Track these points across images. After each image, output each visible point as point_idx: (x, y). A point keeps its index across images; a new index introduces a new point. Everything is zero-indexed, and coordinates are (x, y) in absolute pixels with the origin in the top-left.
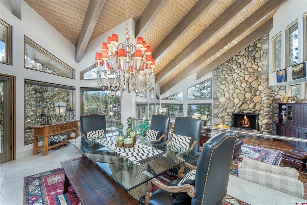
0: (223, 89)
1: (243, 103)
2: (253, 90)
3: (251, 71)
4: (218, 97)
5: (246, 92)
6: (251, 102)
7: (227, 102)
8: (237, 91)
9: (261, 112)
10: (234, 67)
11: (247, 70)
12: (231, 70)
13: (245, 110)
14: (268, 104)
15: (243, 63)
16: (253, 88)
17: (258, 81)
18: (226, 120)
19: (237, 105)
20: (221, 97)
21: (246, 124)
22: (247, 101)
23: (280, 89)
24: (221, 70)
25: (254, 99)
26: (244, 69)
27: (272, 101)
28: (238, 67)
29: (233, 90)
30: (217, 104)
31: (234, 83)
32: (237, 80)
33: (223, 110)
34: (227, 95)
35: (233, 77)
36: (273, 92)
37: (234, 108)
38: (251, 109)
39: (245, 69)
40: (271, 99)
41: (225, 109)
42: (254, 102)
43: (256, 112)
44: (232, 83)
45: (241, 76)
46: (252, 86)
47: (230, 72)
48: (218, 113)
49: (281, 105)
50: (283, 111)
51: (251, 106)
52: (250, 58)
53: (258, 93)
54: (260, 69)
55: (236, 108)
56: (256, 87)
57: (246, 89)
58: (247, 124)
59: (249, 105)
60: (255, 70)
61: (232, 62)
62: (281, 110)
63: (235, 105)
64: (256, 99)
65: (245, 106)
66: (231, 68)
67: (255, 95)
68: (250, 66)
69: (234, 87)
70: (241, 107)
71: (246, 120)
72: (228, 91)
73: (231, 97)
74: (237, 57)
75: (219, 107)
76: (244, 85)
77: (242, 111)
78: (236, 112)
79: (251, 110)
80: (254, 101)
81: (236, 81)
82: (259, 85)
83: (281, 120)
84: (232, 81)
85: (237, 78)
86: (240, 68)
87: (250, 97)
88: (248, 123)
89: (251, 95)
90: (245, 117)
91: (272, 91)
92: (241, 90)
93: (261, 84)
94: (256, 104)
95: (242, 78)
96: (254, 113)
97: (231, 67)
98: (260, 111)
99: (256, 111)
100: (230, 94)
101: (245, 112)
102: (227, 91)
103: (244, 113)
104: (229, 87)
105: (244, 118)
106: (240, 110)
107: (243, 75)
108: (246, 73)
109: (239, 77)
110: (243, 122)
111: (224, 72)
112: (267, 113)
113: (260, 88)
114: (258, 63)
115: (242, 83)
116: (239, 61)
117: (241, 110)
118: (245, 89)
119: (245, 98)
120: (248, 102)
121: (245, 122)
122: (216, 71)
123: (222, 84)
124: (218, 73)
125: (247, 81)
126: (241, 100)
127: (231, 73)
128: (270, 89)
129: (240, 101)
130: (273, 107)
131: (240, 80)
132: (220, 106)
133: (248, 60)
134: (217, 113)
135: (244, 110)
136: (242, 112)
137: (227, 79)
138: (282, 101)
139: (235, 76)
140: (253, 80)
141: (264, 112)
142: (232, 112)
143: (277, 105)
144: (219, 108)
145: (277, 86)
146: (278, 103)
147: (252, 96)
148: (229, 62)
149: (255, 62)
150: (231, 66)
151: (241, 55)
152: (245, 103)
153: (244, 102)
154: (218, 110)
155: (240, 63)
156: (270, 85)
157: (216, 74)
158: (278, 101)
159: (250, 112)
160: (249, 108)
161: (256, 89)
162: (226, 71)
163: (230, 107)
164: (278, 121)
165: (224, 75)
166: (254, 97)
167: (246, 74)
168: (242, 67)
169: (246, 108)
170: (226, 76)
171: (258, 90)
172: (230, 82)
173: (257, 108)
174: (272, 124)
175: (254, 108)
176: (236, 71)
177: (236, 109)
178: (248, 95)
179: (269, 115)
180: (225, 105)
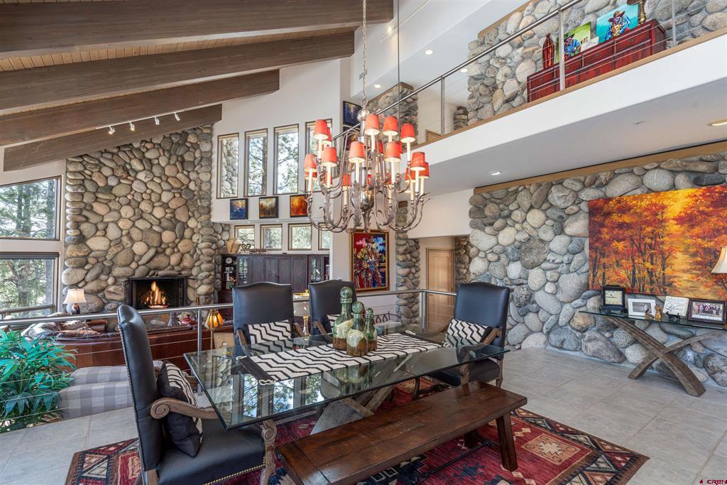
0: (102, 213)
1: (157, 253)
2: (178, 226)
3: (175, 185)
4: (85, 234)
5: (164, 229)
6: (174, 252)
7: (114, 250)
8: (140, 224)
9: (194, 271)
10: (136, 165)
11: (167, 181)
12: (127, 171)
13: (161, 270)
14: (208, 256)
15: (159, 164)
16: (179, 221)
17: (189, 210)
18: (108, 296)
19: (141, 257)
20: (94, 235)
22: (165, 250)
23: (223, 230)
24: (97, 162)
25: (179, 245)
26: (160, 178)
27: (214, 250)
28: (144, 169)
29: (129, 219)
30: (80, 254)
31: (133, 203)
32: (143, 199)
33: (102, 272)
34: (113, 232)
35: (132, 189)
36: (215, 234)
37: (134, 265)
38: (173, 266)
39: (164, 178)
40: (214, 246)
41: (107, 269)
42: (179, 251)
43: (183, 272)
44: (129, 204)
45: (152, 191)
46: (177, 217)
47: (125, 175)
48: (84, 279)
49: (224, 257)
50: (228, 269)
51: (174, 259)
52: (174, 159)
53: (187, 233)
54: (192, 186)
55: (138, 266)
56: (185, 221)
57: (165, 223)
58: (159, 302)
59: (169, 257)
60: (183, 185)
61: (131, 151)
62: (224, 265)
63: (136, 258)
64: (182, 246)
65: (160, 260)
66: (128, 167)
67: (182, 238)
68: (174, 175)
69: (134, 214)
70: (152, 262)
71: (157, 293)
72: (116, 223)
73: (125, 239)
74: (143, 145)
75: (87, 263)
76: (159, 213)
77: (151, 273)
78: (137, 275)
79: (173, 269)
80: (181, 250)
81: (139, 200)
82: (190, 217)
83: (224, 282)
84: (129, 197)
85: (142, 194)
86: (151, 171)
87: (172, 239)
88: (163, 301)
89: (174, 237)
90: (154, 287)
91: (215, 232)
92: (151, 223)
93: (194, 216)
94: (183, 255)
95: (154, 198)
96: (180, 274)
97: (126, 163)
98: (191, 269)
99: (183, 269)
100: (122, 230)
101: (160, 273)
102: (112, 222)
103: (157, 275)
104: (120, 213)
106: (147, 270)
107: (159, 191)
108: (165, 186)
109: (148, 191)
110: (149, 301)
111: (107, 172)
112: (208, 273)
113: (192, 223)
114: (189, 172)
115: (154, 207)
116: (148, 155)
117: (150, 270)
118: (160, 223)
119: (161, 242)
120: (168, 251)
121: (156, 300)
122: (81, 160)
123: (98, 200)
124: (85, 169)
125: (165, 206)
126: (150, 245)
127: (126, 179)
128: (212, 227)
129: (149, 247)
130: (215, 262)
131: (150, 199)
132: (91, 260)
133: (169, 159)
134: (81, 279)
135: (157, 269)
136: (154, 274)
137: (115, 191)
138: (229, 250)
139: (136, 186)
140: (179, 205)
141: (201, 271)
142: (128, 275)
143: (219, 258)
144: (87, 267)
145: (221, 224)
146: (222, 255)
147: (176, 238)
148: (121, 149)
149: (183, 169)
150: (128, 161)
151: (154, 144)
152: (161, 253)
153: (160, 250)
154: (84, 272)
155: (150, 160)
156: (213, 220)
157: (80, 168)
158: (221, 251)
159: (172, 272)
160: (169, 264)
161: (185, 226)
162: (113, 169)
163: (123, 263)
164: (220, 287)
165: (107, 178)
166: (179, 242)
167: (165, 190)
168: (156, 170)
169: (163, 265)
170: (112, 182)
171: (188, 227)
172: (123, 200)
173: (186, 263)
174: (213, 293)
175: (179, 264)
176: (141, 176)
177: (137, 268)
178: (168, 236)
179: (211, 277)
180: (106, 259)
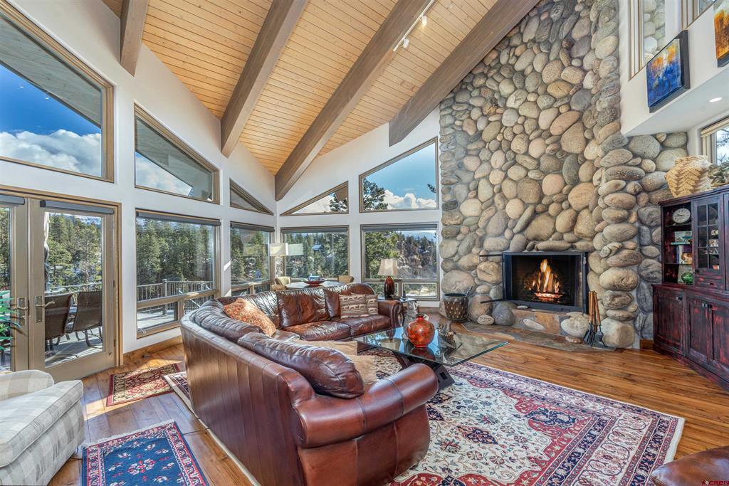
0: (473, 170)
1: (535, 214)
2: (567, 162)
3: (558, 94)
4: (458, 198)
5: (545, 173)
6: (563, 209)
7: (486, 215)
8: (515, 173)
9: (597, 243)
10: (506, 88)
11: (546, 93)
12: (494, 103)
13: (542, 240)
14: (618, 208)
15: (533, 70)
16: (568, 154)
17: (585, 129)
18: (481, 276)
19: (516, 221)
20: (466, 198)
21: (547, 292)
22: (548, 206)
23: (664, 146)
24: (465, 107)
25: (570, 196)
26: (535, 92)
27: (636, 194)
28: (516, 89)
29: (501, 169)
30: (452, 223)
31: (504, 145)
32: (515, 135)
33: (474, 245)
34: (485, 192)
35: (502, 126)
36: (638, 160)
37: (507, 234)
38: (562, 234)
39: (540, 90)
40: (631, 187)
41: (477, 240)
42: (570, 206)
43: (578, 244)
44: (499, 148)
45: (526, 118)
46: (564, 148)
47: (492, 110)
48: (457, 253)
49: (669, 208)
50: (680, 235)
51: (562, 221)
52: (555, 47)
53: (584, 172)
54: (588, 82)
55: (514, 234)
56: (577, 151)
57: (546, 163)
58: (550, 290)
59: (554, 218)
60: (572, 85)
61: (498, 72)
62: (669, 229)
63: (510, 224)
64: (578, 197)
65: (541, 225)
66: (496, 96)
67: (576, 182)
68: (556, 77)
69: (506, 160)
70: (529, 228)
71: (548, 275)
72: (487, 177)
73: (497, 198)
74: (511, 54)
75: (459, 233)
76: (536, 149)
77: (531, 244)
78: (513, 248)
79: (561, 239)
80: (572, 205)
81: (509, 138)
82: (587, 141)
83: (671, 269)
84: (499, 138)
85: (512, 127)
86: (524, 88)
87: (556, 190)
88: (556, 287)
89: (560, 183)
90: (544, 266)
91: (635, 156)
92: (526, 168)
93: (593, 137)
94: (578, 213)
95: (529, 126)
96: (573, 247)
97: (494, 91)
98: (592, 238)
99: (579, 239)
100: (493, 186)
101: (541, 245)
102: (483, 177)
103: (538, 250)
104: (490, 164)
105: (538, 268)
106: (524, 241)
107: (533, 114)
108: (543, 102)
109: (520, 121)
110: (536, 286)
111: (475, 114)
112: (617, 245)
113: (592, 152)
114: (581, 59)
115: (529, 142)
116: (519, 67)
117: (528, 240)
118: (539, 164)
119: (541, 196)
120: (553, 209)
121: (545, 285)
122: (450, 111)
123: (470, 153)
124: (456, 120)
125: (545, 134)
126: (526, 202)
127: (495, 113)
128: (626, 147)
129: (525, 205)
130: (639, 220)
131: (524, 132)
132: (464, 229)
133: (548, 54)
134: (453, 253)
135: (537, 239)
136: (533, 247)
137: (485, 136)
138: (673, 190)
139: (508, 119)
140: (567, 126)
141: (606, 242)
142: (499, 248)
143: (655, 212)
144: (459, 237)
145: (654, 136)
146: (661, 204)
147: (565, 184)
148: (488, 75)
149: (571, 58)
150: (496, 88)
151: (526, 44)
152: (542, 212)
153: (539, 208)
154: (456, 243)
155: (522, 72)
157: (449, 120)
158: (658, 196)
159: (557, 244)
160: (555, 231)
161: (579, 160)
162: (481, 108)
163: (494, 231)
164: (659, 276)
165: (476, 122)
166: (570, 190)
167: (544, 109)
168: (530, 84)
169: (544, 233)
170: (481, 126)
171: (585, 160)
172: (493, 145)
173: (581, 228)
174: (636, 286)
175: (571, 229)
176: (511, 103)
177: (512, 238)
178: (551, 184)
179: (625, 252)
180: (478, 227)
